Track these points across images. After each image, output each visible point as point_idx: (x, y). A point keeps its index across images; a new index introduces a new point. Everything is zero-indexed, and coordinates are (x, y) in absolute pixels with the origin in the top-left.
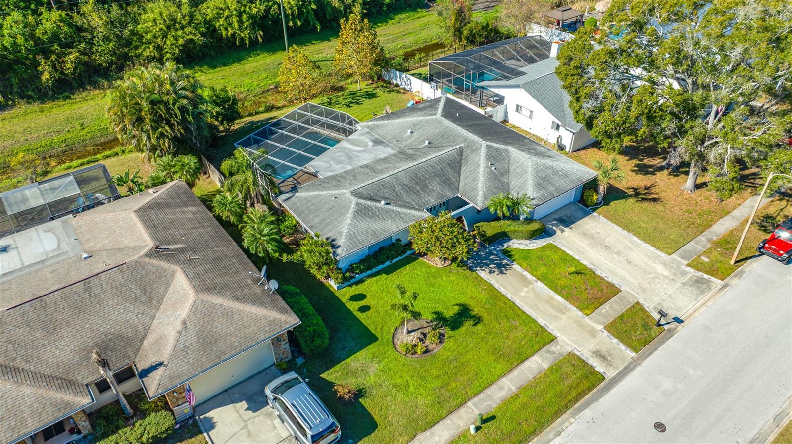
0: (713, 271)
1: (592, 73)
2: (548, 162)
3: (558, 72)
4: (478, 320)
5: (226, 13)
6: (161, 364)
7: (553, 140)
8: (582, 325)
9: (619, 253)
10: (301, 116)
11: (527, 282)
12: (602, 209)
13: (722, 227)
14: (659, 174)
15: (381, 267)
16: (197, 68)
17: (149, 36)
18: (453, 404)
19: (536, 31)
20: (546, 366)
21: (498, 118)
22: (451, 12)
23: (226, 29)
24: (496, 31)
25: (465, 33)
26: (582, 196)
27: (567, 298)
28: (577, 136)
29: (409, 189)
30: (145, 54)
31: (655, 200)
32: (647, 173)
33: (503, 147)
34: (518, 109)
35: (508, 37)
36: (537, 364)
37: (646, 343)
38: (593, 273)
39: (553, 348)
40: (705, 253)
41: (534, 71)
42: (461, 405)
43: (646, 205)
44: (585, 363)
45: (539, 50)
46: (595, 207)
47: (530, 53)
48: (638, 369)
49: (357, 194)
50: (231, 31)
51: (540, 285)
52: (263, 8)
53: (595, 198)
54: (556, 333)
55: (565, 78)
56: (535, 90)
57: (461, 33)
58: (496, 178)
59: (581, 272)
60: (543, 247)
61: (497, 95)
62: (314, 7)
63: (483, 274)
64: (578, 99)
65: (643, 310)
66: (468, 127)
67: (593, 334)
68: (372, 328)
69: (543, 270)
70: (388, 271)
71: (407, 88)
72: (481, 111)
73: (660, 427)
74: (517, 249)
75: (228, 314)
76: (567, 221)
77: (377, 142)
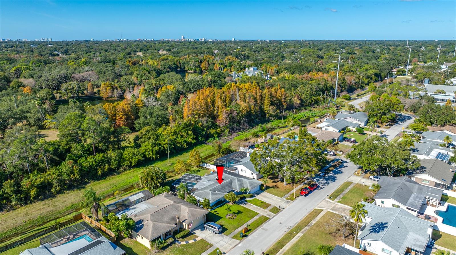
0: (290, 199)
1: (258, 160)
2: (252, 181)
3: (251, 160)
4: (242, 213)
5: (148, 150)
6: (187, 219)
7: (252, 177)
8: (264, 211)
9: (270, 199)
10: (184, 177)
11: (251, 205)
12: (266, 191)
13: (293, 191)
14: (278, 183)
15: (218, 206)
16: (141, 167)
17: (127, 159)
18: (241, 225)
19: (241, 149)
20: (258, 218)
21: (237, 173)
22: (216, 146)
23: (148, 155)
24: (230, 150)
25: (221, 151)
26: (261, 188)
27: (260, 207)
28: (258, 175)
29: (222, 189)
30: (126, 164)
31: (278, 188)
32: (275, 182)
33: (241, 178)
34: (242, 170)
35: (233, 152)
36: (256, 218)
37: (277, 212)
38: (265, 203)
39: (259, 215)
40: (289, 197)
41: (244, 160)
42: (243, 225)
43: (275, 189)
44: (265, 217)
45: (243, 155)
46: (264, 190)
47: (241, 156)
48: (276, 216)
49: (210, 190)
50: (150, 156)
51: (254, 206)
52: (158, 148)
53: (264, 188)
54: (259, 213)
55: (252, 162)
56: (245, 165)
57: (220, 151)
58: (241, 185)
59: (262, 202)
60: (254, 199)
61: (235, 168)
62: (173, 146)
63: (242, 205)
64: (256, 166)
65: (276, 207)
66: (231, 175)
67: (267, 212)
68: (221, 216)
69: (254, 203)
70: (220, 207)
71: (209, 168)
72: (232, 172)
73: (280, 223)
74: (248, 200)
75: (195, 211)
76: (258, 194)
77: (209, 181)
